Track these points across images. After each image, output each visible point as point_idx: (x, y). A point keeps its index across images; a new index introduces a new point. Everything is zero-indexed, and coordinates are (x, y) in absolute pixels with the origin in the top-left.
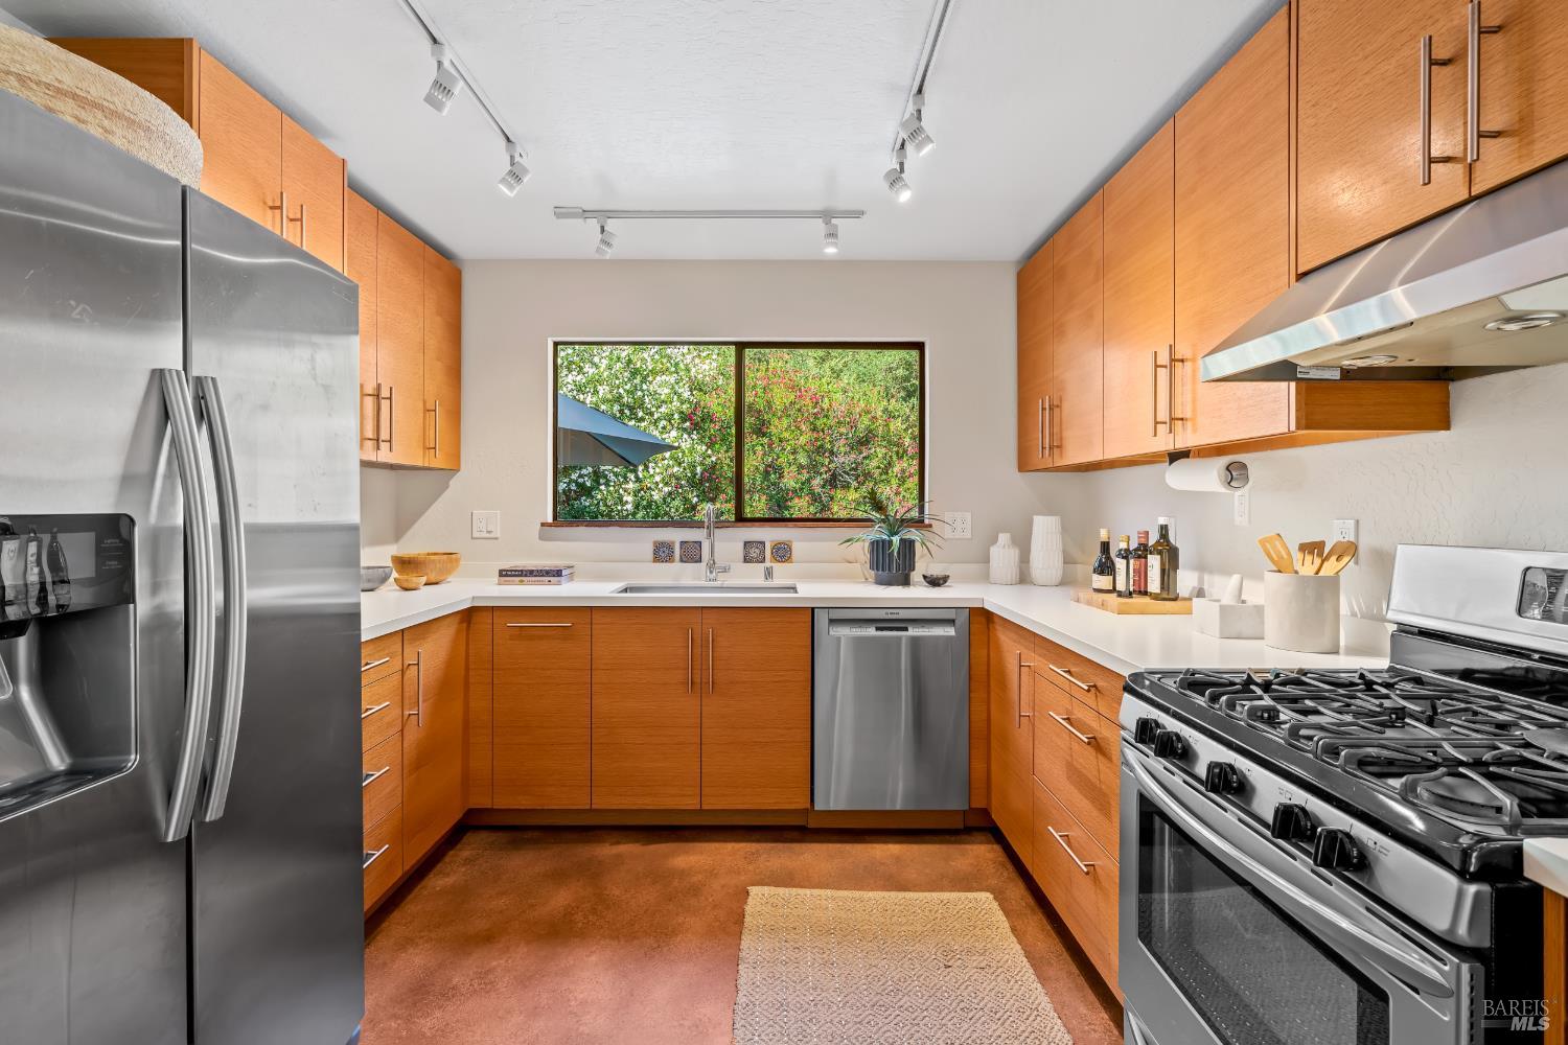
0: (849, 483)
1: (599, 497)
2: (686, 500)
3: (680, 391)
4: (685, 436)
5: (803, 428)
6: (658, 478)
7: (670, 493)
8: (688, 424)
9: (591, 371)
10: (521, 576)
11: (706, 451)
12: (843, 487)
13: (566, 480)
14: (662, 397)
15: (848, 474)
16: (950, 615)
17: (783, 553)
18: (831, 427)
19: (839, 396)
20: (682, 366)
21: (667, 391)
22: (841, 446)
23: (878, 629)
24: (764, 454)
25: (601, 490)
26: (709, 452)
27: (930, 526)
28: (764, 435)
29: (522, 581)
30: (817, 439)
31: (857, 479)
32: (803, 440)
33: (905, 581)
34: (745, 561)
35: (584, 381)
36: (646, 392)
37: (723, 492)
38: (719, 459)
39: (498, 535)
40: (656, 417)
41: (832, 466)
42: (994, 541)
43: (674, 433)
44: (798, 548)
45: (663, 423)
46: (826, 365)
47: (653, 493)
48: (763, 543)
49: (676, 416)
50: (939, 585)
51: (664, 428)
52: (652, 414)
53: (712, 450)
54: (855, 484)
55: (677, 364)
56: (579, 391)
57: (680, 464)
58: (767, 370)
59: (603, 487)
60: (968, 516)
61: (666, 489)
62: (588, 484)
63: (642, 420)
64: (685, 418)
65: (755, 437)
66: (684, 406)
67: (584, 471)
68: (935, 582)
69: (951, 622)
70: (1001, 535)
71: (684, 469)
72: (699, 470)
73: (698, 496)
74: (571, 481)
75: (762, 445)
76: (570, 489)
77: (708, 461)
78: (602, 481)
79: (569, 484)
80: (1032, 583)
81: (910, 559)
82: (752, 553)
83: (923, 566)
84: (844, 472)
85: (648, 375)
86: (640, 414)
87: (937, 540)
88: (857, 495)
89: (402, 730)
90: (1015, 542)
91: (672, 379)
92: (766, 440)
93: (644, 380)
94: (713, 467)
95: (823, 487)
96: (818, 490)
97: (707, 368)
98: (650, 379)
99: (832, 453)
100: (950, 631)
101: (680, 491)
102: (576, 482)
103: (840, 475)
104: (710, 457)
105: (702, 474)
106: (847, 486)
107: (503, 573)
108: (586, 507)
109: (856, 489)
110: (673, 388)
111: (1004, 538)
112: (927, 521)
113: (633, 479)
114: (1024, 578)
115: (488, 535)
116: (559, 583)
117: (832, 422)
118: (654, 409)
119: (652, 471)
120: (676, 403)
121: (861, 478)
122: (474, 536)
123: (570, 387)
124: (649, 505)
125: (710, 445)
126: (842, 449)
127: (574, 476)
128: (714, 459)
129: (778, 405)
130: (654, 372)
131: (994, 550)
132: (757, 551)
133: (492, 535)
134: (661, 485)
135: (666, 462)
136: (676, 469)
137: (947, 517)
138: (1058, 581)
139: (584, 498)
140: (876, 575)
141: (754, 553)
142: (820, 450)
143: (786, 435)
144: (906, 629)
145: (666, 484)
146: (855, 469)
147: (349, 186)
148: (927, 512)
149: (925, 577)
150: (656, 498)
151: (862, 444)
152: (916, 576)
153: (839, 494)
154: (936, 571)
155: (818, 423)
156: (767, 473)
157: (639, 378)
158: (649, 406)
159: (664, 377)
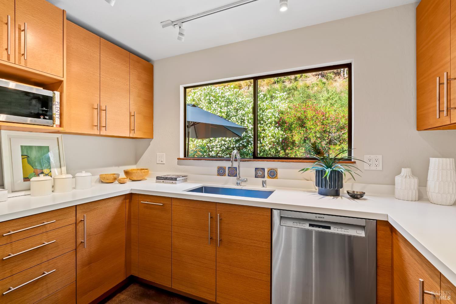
0: (336, 143)
1: (248, 148)
2: (276, 149)
3: (275, 114)
4: (276, 129)
5: (318, 124)
6: (267, 143)
7: (271, 147)
8: (277, 125)
9: (247, 110)
10: (163, 179)
11: (283, 133)
12: (334, 144)
13: (239, 143)
14: (269, 116)
15: (336, 140)
16: (363, 223)
17: (273, 174)
18: (329, 123)
19: (333, 112)
20: (276, 106)
21: (270, 114)
22: (333, 130)
23: (310, 225)
24: (304, 134)
25: (249, 146)
26: (284, 134)
27: (355, 162)
28: (304, 127)
29: (163, 182)
30: (324, 128)
31: (339, 141)
32: (318, 128)
33: (337, 194)
34: (255, 177)
35: (244, 113)
36: (264, 115)
37: (289, 146)
38: (288, 136)
39: (164, 163)
40: (267, 123)
41: (330, 137)
42: (399, 173)
43: (272, 128)
44: (280, 172)
45: (269, 125)
46: (328, 102)
47: (265, 147)
48: (264, 169)
49: (273, 122)
50: (357, 198)
51: (269, 126)
52: (265, 122)
53: (285, 133)
54: (339, 143)
55: (274, 106)
56: (243, 116)
57: (274, 138)
58: (306, 105)
59: (249, 145)
60: (380, 157)
61: (270, 146)
62: (245, 144)
63: (263, 124)
64: (276, 123)
65: (301, 128)
66: (276, 119)
67: (244, 141)
68: (355, 196)
69: (362, 227)
70: (403, 170)
71: (276, 139)
72: (281, 139)
73: (280, 148)
74: (240, 143)
75: (303, 131)
76: (240, 146)
77: (284, 137)
78: (250, 144)
79: (239, 145)
80: (428, 200)
81: (339, 181)
82: (259, 173)
83: (348, 186)
84: (335, 139)
85: (265, 110)
86: (262, 122)
87: (358, 172)
88: (340, 147)
89: (76, 249)
90: (414, 174)
91: (272, 111)
92: (304, 129)
93: (263, 111)
94: (286, 138)
95: (326, 144)
96: (324, 145)
97: (284, 106)
98: (265, 111)
99: (329, 132)
100: (361, 234)
101: (274, 146)
102: (241, 144)
103: (333, 140)
104: (285, 135)
105: (282, 141)
106: (335, 144)
107: (158, 178)
108: (244, 152)
109: (339, 145)
110: (272, 113)
111: (405, 171)
112: (353, 160)
113: (259, 143)
114: (421, 197)
115: (161, 163)
116: (176, 183)
117: (330, 121)
118: (266, 121)
119: (265, 140)
120: (273, 119)
121: (342, 141)
122: (157, 163)
123: (240, 115)
124: (264, 151)
125: (285, 131)
126: (333, 131)
127: (241, 142)
128: (286, 136)
129: (309, 116)
130: (267, 109)
131: (398, 179)
132: (261, 173)
133: (163, 163)
134: (268, 145)
135: (270, 137)
136: (273, 139)
137: (366, 158)
138: (452, 202)
139: (244, 149)
140: (319, 189)
141: (260, 173)
142: (325, 132)
143: (312, 127)
144: (329, 228)
145: (270, 144)
146: (339, 138)
147: (67, 19)
148: (353, 155)
149: (348, 193)
150: (267, 149)
151: (342, 129)
152: (343, 191)
153: (332, 147)
154: (357, 189)
155: (324, 122)
156: (305, 141)
157: (261, 111)
158: (265, 120)
159: (270, 110)
